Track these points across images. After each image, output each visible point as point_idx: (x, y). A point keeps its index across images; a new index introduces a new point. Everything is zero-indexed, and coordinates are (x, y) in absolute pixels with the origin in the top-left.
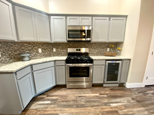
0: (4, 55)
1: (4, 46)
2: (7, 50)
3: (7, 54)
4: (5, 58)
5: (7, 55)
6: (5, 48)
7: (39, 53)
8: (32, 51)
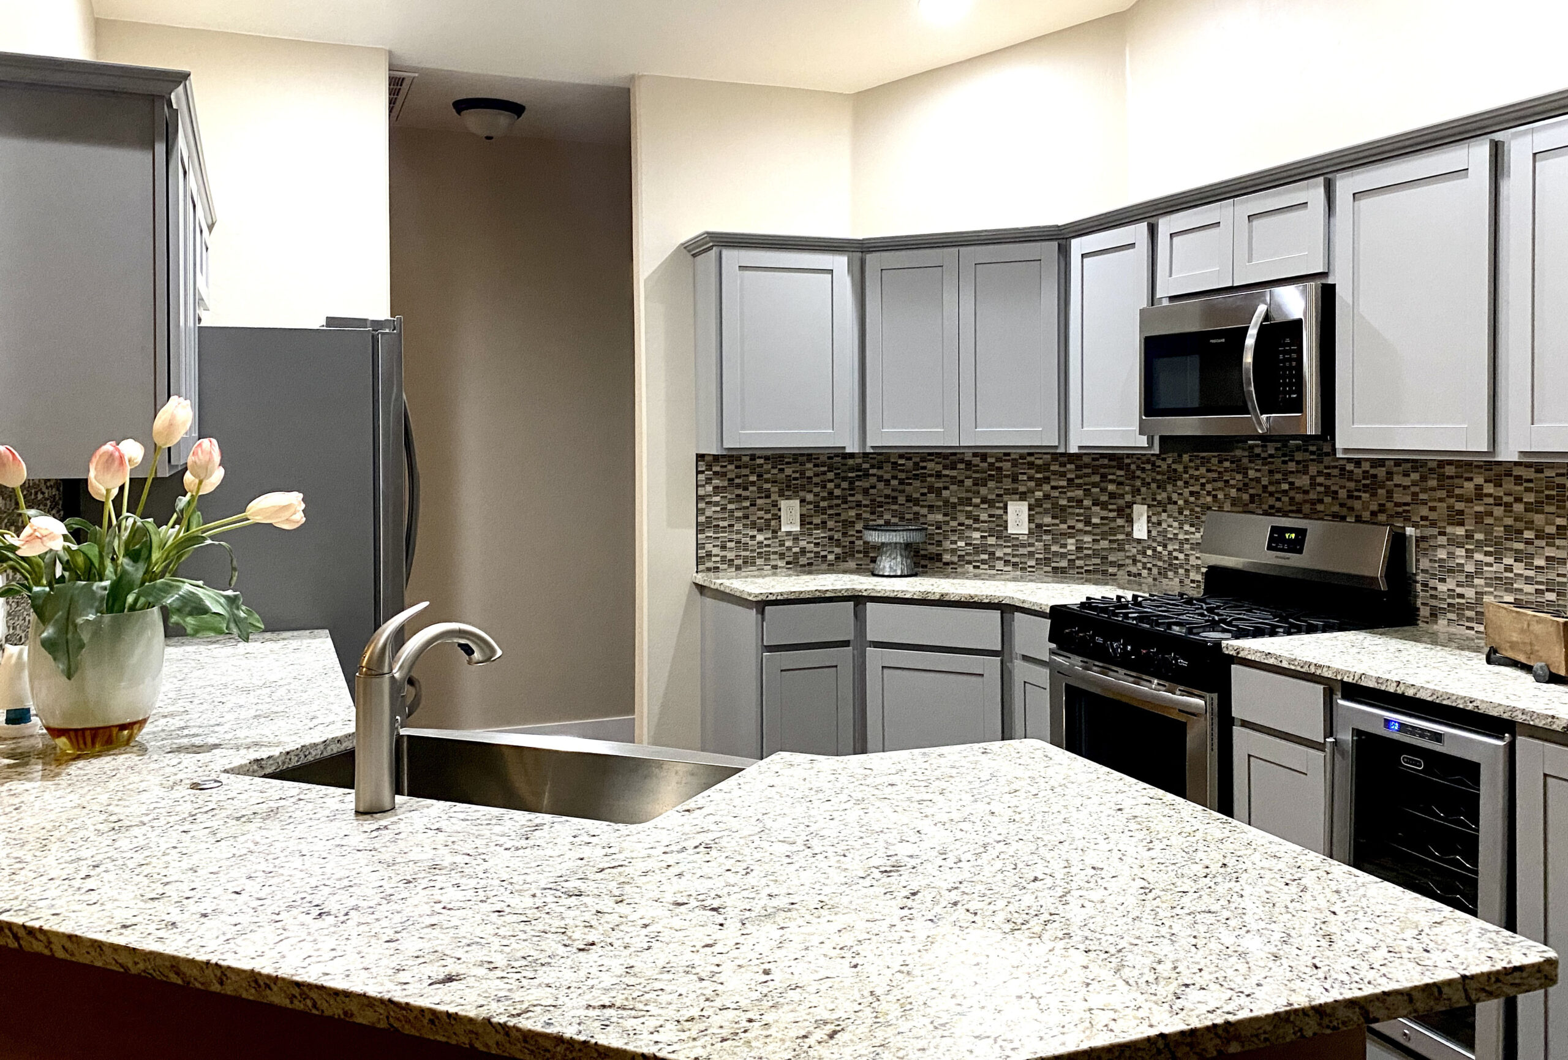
0: (817, 527)
1: (824, 473)
2: (838, 497)
3: (831, 524)
4: (817, 545)
5: (831, 530)
6: (830, 485)
7: (1009, 538)
8: (962, 518)
